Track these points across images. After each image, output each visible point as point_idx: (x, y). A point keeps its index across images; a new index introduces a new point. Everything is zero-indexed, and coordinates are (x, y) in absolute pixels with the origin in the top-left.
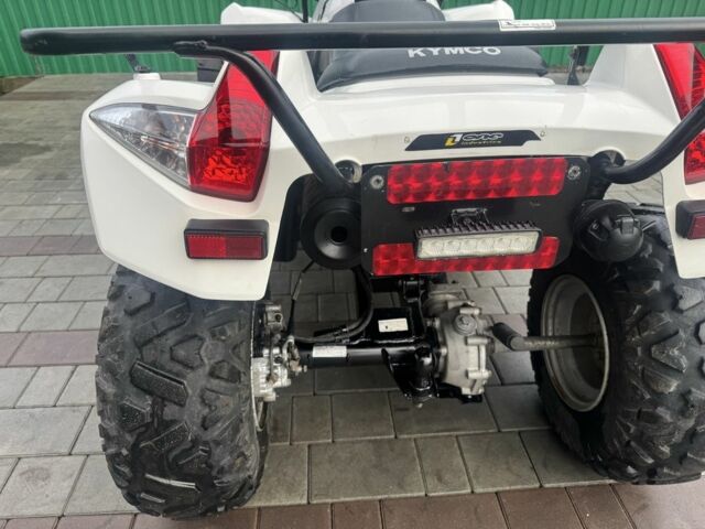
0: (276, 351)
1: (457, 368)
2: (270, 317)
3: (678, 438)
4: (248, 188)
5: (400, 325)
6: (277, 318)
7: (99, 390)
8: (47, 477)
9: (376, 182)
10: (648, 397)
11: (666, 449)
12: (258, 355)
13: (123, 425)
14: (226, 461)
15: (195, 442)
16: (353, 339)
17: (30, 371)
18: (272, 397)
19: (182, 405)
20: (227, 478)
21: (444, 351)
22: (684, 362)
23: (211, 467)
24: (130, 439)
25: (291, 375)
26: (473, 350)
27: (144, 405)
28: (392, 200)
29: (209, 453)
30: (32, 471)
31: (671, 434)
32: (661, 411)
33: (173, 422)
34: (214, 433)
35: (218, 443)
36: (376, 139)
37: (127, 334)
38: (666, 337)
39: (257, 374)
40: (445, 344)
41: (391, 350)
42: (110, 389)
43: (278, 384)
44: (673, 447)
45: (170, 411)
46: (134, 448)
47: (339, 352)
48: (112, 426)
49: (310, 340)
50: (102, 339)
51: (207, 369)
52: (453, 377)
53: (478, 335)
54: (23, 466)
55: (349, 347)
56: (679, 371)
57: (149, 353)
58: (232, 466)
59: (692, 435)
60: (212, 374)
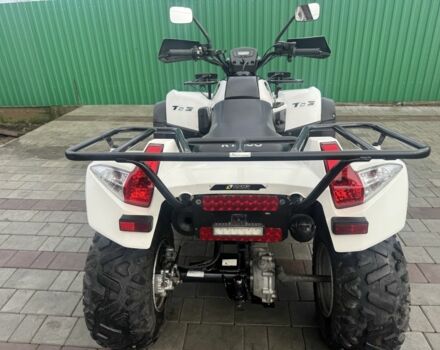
0: (167, 272)
1: (258, 287)
2: (168, 254)
3: (359, 333)
4: (146, 202)
5: (233, 262)
6: (172, 255)
7: (84, 283)
8: (59, 326)
9: (198, 202)
10: (344, 310)
11: (355, 339)
12: (158, 272)
13: (93, 300)
14: (136, 322)
15: (123, 311)
16: (208, 268)
17: (57, 272)
18: (164, 294)
19: (117, 293)
20: (136, 331)
21: (252, 278)
22: (360, 293)
23: (129, 324)
24: (94, 306)
25: (174, 284)
26: (266, 279)
27: (102, 291)
28: (205, 209)
29: (128, 317)
30: (52, 322)
31: (356, 331)
32: (350, 318)
33: (114, 300)
34: (132, 307)
35: (133, 312)
36: (198, 185)
37: (98, 259)
38: (351, 279)
39: (156, 282)
40: (252, 275)
41: (226, 275)
42: (89, 283)
43: (167, 288)
44: (358, 337)
45: (112, 295)
46: (96, 311)
47: (200, 274)
48: (88, 299)
49: (186, 267)
50: (88, 260)
51: (130, 277)
52: (256, 292)
53: (269, 271)
54: (48, 320)
55: (206, 272)
56: (357, 297)
57: (106, 268)
58: (139, 324)
59: (366, 332)
60: (132, 280)
